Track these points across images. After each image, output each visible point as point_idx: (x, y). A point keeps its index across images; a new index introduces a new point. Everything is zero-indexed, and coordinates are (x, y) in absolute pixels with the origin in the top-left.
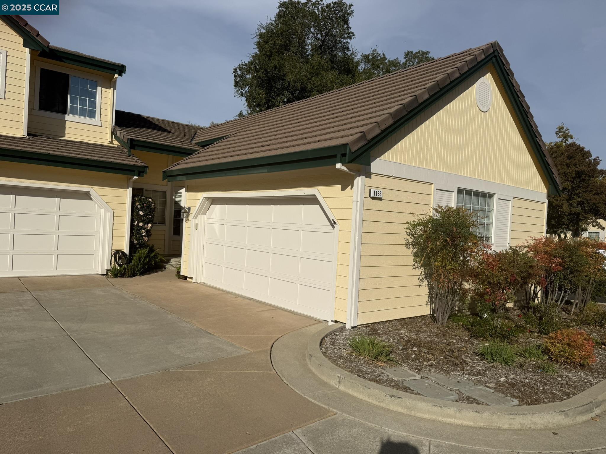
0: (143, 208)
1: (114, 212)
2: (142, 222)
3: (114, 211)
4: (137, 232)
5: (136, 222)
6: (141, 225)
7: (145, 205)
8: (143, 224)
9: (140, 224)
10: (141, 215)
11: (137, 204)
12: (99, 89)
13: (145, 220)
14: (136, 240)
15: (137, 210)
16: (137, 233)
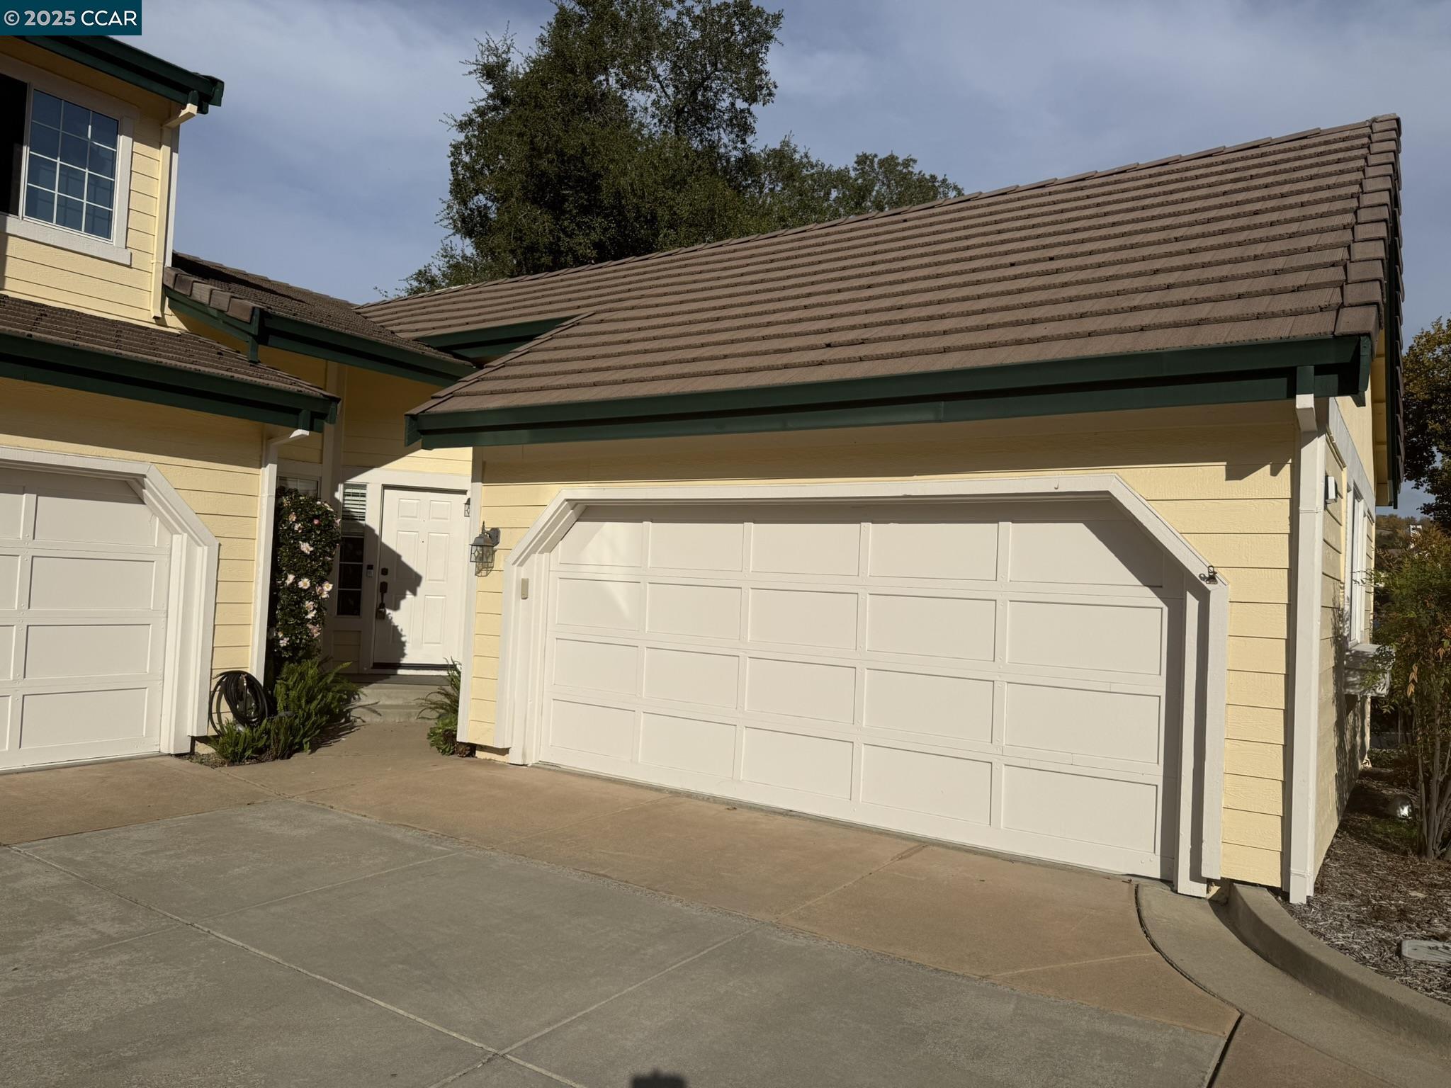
0: (310, 531)
1: (220, 545)
2: (306, 575)
3: (222, 541)
4: (292, 610)
5: (291, 578)
6: (306, 588)
7: (316, 522)
8: (311, 583)
9: (301, 584)
10: (306, 555)
11: (293, 518)
12: (124, 142)
13: (317, 570)
14: (285, 635)
15: (292, 537)
16: (291, 614)
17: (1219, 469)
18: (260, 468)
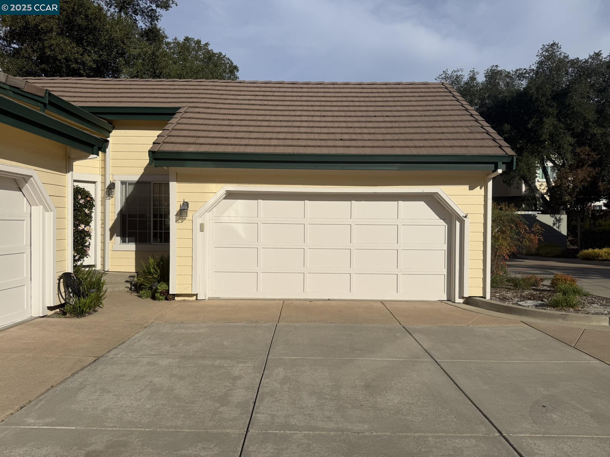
4: (81, 242)
5: (83, 226)
6: (88, 231)
7: (88, 199)
9: (86, 229)
10: (87, 215)
11: (79, 197)
14: (78, 254)
15: (80, 207)
17: (467, 187)
18: (66, 173)
